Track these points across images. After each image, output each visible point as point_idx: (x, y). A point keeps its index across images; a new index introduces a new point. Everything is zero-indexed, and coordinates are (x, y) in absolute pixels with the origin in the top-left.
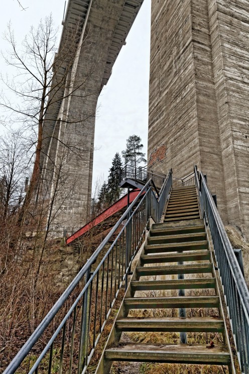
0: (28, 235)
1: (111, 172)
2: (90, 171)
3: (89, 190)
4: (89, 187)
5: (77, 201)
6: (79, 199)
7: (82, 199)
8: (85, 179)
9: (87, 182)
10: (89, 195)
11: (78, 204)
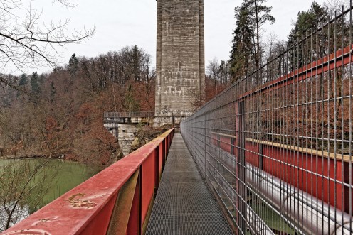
0: (133, 120)
1: (235, 35)
2: (200, 39)
3: (202, 63)
4: (200, 60)
5: (186, 79)
6: (189, 77)
7: (192, 76)
8: (195, 51)
9: (198, 54)
10: (202, 71)
11: (188, 82)
